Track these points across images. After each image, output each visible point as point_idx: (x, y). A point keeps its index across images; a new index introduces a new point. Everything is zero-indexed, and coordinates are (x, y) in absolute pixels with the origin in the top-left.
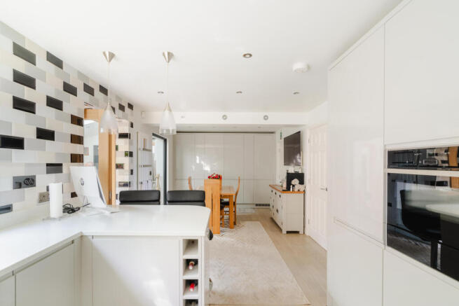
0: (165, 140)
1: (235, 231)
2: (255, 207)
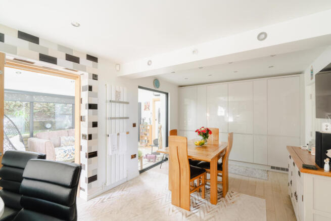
0: (167, 94)
1: (215, 210)
2: (269, 169)
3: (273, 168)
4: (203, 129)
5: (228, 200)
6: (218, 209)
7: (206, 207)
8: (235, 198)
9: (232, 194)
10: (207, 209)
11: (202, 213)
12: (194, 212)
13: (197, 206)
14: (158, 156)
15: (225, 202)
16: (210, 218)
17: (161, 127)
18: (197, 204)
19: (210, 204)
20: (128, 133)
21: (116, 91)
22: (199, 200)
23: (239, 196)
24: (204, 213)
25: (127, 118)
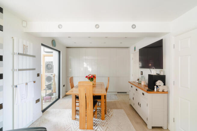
1: (106, 124)
2: (117, 94)
3: (118, 93)
4: (90, 76)
5: (109, 115)
6: (107, 122)
7: (101, 123)
8: (111, 113)
9: (109, 111)
10: (102, 125)
11: (100, 128)
12: (96, 129)
13: (95, 125)
14: (52, 97)
15: (108, 117)
16: (106, 129)
17: (55, 75)
18: (94, 123)
19: (102, 121)
20: (34, 82)
21: (24, 45)
22: (94, 120)
23: (112, 111)
24: (101, 127)
25: (34, 69)
